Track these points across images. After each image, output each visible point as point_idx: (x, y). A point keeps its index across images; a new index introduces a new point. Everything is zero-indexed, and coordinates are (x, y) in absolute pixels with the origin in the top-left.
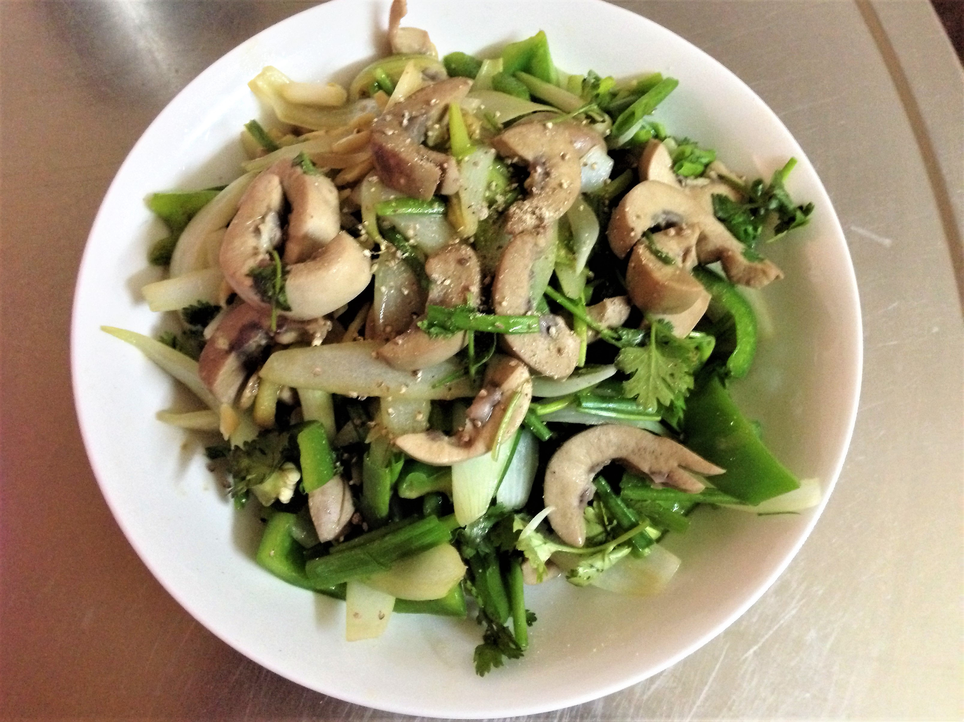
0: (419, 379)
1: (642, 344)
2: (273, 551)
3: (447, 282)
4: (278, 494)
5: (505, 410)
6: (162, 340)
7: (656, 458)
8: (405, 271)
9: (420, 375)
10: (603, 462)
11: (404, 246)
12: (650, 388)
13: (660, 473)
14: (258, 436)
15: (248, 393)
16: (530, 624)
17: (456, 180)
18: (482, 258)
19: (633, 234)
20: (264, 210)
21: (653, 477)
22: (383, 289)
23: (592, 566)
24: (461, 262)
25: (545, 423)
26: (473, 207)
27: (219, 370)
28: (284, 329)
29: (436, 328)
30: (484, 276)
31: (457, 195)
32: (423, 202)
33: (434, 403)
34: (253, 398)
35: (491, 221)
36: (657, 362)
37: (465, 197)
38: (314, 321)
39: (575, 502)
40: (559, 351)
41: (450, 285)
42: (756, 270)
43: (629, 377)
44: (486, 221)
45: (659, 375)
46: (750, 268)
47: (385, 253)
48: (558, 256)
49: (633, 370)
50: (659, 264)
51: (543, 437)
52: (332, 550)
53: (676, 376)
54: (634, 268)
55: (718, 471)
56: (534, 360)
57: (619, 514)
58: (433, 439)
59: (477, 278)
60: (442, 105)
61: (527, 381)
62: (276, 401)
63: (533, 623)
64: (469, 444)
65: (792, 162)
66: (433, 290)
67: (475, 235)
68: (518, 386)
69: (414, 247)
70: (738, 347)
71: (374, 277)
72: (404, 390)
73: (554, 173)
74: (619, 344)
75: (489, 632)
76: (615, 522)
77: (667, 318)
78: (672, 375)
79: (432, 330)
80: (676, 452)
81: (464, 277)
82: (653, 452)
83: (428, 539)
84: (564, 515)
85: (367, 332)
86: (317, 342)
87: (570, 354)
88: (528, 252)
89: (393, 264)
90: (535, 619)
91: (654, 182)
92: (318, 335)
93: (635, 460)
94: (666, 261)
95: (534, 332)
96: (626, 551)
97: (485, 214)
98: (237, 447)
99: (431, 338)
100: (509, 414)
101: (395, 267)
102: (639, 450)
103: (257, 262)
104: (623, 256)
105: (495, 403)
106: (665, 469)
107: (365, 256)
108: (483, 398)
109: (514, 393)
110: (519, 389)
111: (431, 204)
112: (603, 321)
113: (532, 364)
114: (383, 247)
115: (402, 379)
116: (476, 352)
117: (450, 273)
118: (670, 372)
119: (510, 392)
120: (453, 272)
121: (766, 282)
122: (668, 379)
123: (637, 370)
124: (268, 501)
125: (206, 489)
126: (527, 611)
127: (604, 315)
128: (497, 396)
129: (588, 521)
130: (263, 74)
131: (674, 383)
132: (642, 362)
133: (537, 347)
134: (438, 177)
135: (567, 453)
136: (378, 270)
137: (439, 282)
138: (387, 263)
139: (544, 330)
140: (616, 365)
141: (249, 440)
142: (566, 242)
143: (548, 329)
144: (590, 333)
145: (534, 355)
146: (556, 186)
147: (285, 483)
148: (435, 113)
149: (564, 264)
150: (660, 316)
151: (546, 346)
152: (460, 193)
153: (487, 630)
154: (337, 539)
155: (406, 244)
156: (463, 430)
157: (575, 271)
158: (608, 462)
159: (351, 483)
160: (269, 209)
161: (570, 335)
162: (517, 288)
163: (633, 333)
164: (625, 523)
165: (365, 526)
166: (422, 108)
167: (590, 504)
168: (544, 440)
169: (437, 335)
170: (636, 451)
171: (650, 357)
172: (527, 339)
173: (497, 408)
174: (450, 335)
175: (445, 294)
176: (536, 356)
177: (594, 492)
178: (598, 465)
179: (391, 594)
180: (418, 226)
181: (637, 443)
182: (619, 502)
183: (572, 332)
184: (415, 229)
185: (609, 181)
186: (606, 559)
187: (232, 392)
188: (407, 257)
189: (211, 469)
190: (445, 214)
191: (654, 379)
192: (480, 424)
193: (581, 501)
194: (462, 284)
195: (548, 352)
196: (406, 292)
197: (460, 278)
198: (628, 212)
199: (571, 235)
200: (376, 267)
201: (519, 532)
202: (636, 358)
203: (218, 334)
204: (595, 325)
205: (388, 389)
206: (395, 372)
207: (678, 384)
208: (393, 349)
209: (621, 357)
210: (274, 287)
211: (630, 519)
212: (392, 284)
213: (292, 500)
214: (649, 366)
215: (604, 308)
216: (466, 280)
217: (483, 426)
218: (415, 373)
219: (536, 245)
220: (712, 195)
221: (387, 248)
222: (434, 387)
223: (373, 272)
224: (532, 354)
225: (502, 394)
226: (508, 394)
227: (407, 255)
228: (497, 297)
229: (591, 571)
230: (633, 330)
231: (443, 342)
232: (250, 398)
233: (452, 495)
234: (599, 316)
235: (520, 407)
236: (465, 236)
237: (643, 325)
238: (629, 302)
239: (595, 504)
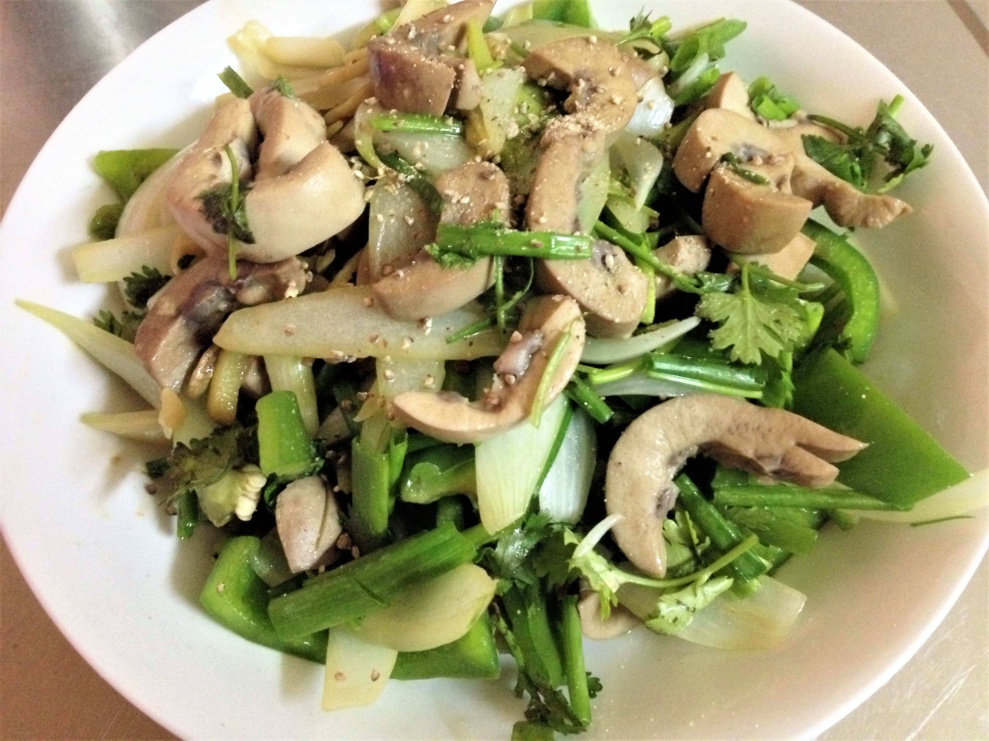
0: (428, 331)
1: (730, 291)
2: (223, 585)
3: (466, 200)
4: (235, 506)
5: (547, 359)
6: (98, 323)
7: (764, 436)
8: (408, 196)
9: (429, 323)
10: (687, 449)
11: (409, 170)
12: (749, 336)
13: (771, 456)
14: (211, 434)
15: (198, 374)
16: (592, 695)
17: (476, 88)
18: (513, 180)
19: (709, 155)
20: (227, 134)
21: (760, 463)
22: (380, 217)
23: (679, 603)
24: (483, 176)
25: (604, 398)
26: (499, 119)
27: (160, 340)
28: (249, 279)
29: (451, 254)
30: (514, 194)
31: (478, 109)
32: (433, 117)
33: (449, 365)
34: (207, 382)
36: (754, 309)
37: (488, 111)
38: (286, 261)
39: (650, 507)
40: (620, 289)
41: (469, 204)
42: (874, 202)
43: (717, 325)
44: (516, 140)
45: (759, 322)
46: (867, 200)
47: (382, 179)
48: (611, 188)
49: (723, 317)
50: (747, 184)
51: (603, 417)
52: (307, 582)
53: (783, 322)
54: (714, 194)
55: (857, 446)
56: (587, 295)
57: (714, 528)
58: (447, 400)
59: (506, 196)
60: (458, 23)
61: (578, 319)
62: (239, 387)
63: (598, 693)
64: (498, 408)
65: (897, 100)
66: (446, 210)
67: (502, 155)
68: (566, 325)
69: (420, 172)
70: (856, 313)
71: (368, 207)
72: (407, 344)
73: (601, 88)
74: (698, 291)
75: (533, 707)
76: (708, 541)
77: (762, 260)
78: (777, 321)
79: (446, 257)
80: (792, 425)
81: (488, 193)
82: (758, 428)
83: (444, 557)
84: (636, 527)
85: (359, 280)
86: (292, 292)
87: (635, 296)
89: (394, 190)
90: (600, 688)
91: (728, 111)
92: (293, 284)
93: (732, 441)
94: (757, 181)
95: (584, 258)
96: (725, 583)
97: (514, 131)
98: (180, 445)
99: (443, 268)
100: (554, 360)
101: (397, 192)
102: (738, 428)
104: (697, 186)
105: (535, 350)
106: (778, 452)
107: (357, 177)
108: (516, 343)
109: (560, 335)
110: (567, 330)
111: (443, 119)
112: (677, 264)
113: (584, 300)
114: (381, 172)
115: (404, 332)
116: (505, 289)
117: (468, 190)
118: (774, 319)
119: (554, 334)
120: (473, 189)
121: (889, 218)
122: (772, 326)
123: (728, 318)
124: (219, 521)
125: (140, 514)
126: (588, 674)
127: (677, 256)
128: (536, 340)
129: (667, 540)
130: (244, 30)
131: (782, 330)
132: (733, 308)
133: (589, 279)
134: (453, 79)
135: (636, 436)
136: (375, 197)
137: (454, 201)
138: (386, 187)
139: (599, 260)
140: (698, 316)
141: (200, 437)
142: (620, 178)
143: (603, 258)
144: (659, 280)
145: (586, 289)
146: (605, 102)
147: (244, 489)
148: (450, 32)
149: (620, 198)
150: (752, 259)
151: (602, 281)
152: (483, 107)
153: (530, 705)
154: (314, 571)
155: (412, 167)
156: (490, 392)
157: (634, 206)
158: (694, 451)
159: (336, 489)
160: (235, 136)
161: (634, 271)
162: (560, 202)
163: (717, 278)
164: (723, 542)
165: (355, 551)
166: (433, 26)
167: (671, 515)
168: (602, 422)
169: (452, 264)
170: (734, 429)
171: (744, 303)
172: (575, 267)
173: (537, 357)
174: (469, 264)
175: (462, 216)
176: (589, 290)
177: (675, 496)
178: (680, 454)
179: (392, 646)
180: (427, 145)
181: (734, 419)
182: (712, 509)
183: (636, 268)
184: (422, 147)
185: (670, 125)
186: (699, 592)
187: (179, 374)
188: (412, 180)
189: (151, 491)
190: (463, 135)
191: (752, 326)
192: (513, 379)
193: (659, 506)
194: (486, 203)
195: (604, 287)
196: (411, 221)
197: (483, 195)
198: (701, 132)
199: (626, 172)
200: (370, 194)
201: (572, 547)
202: (723, 306)
203: (163, 299)
204: (665, 267)
205: (385, 344)
206: (396, 323)
207: (788, 332)
208: (391, 285)
209: (704, 305)
210: (229, 205)
211: (729, 535)
212: (392, 211)
213: (255, 515)
214: (744, 312)
215: (676, 247)
216: (491, 197)
217: (519, 381)
218: (422, 321)
220: (803, 137)
221: (386, 172)
222: (448, 341)
223: (367, 199)
224: (584, 287)
225: (543, 338)
226: (551, 336)
227: (412, 177)
228: (533, 213)
229: (679, 610)
230: (716, 274)
231: (461, 273)
232: (201, 381)
233: (476, 499)
234: (670, 259)
235: (570, 353)
236: (489, 152)
237: (729, 270)
238: (708, 243)
239: (678, 515)
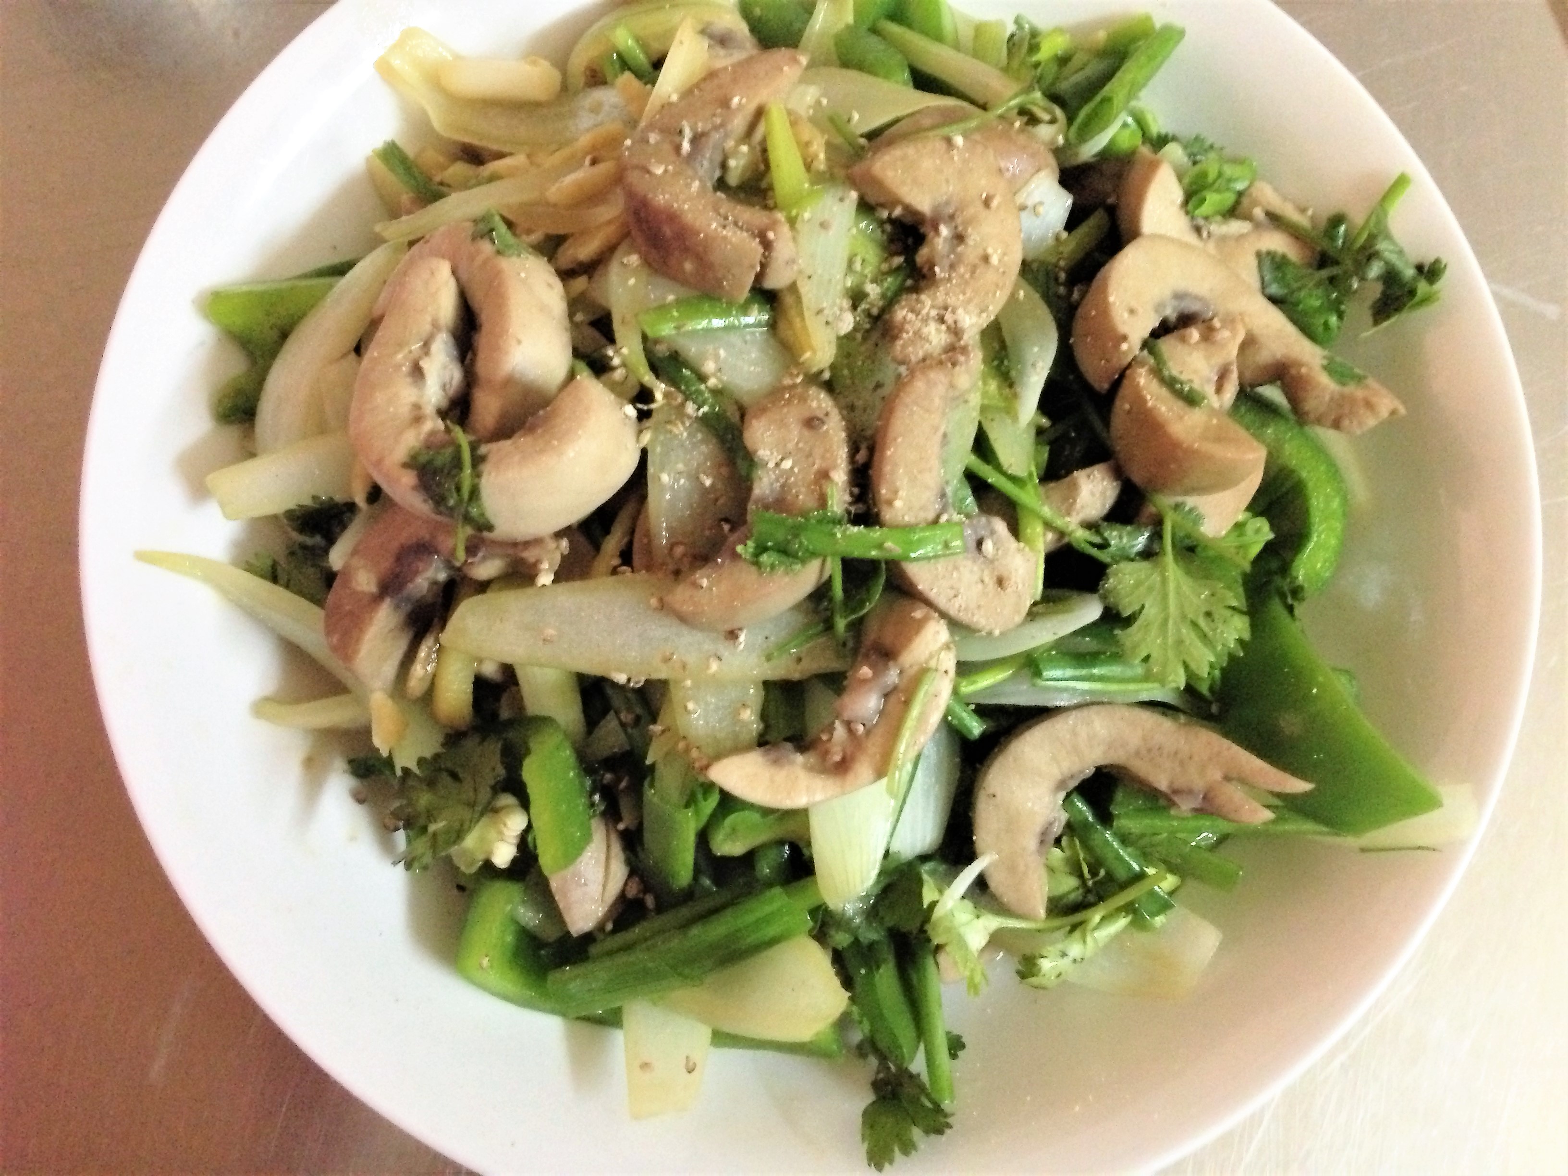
0: (742, 647)
1: (1147, 554)
2: (487, 959)
3: (787, 464)
4: (491, 853)
5: (907, 703)
7: (1182, 763)
8: (702, 441)
9: (742, 637)
10: (1081, 772)
11: (699, 392)
12: (1170, 641)
13: (1190, 792)
14: (443, 745)
15: (420, 670)
16: (953, 1056)
17: (792, 262)
18: (849, 410)
19: (1124, 346)
20: (427, 328)
21: (1176, 799)
22: (665, 478)
23: (1064, 955)
24: (812, 423)
25: (973, 707)
26: (826, 312)
27: (362, 631)
28: (480, 554)
29: (771, 553)
30: (854, 449)
31: (793, 287)
32: (730, 304)
33: (770, 687)
34: (429, 678)
35: (859, 336)
36: (1178, 588)
37: (806, 290)
38: (537, 542)
39: (1031, 843)
40: (1000, 582)
41: (792, 468)
42: (1352, 400)
43: (1128, 622)
44: (849, 337)
45: (1184, 617)
46: (1343, 397)
47: (662, 407)
48: (985, 394)
49: (1137, 607)
50: (1178, 406)
51: (970, 731)
52: (594, 950)
53: (1216, 616)
54: (1129, 412)
55: (1299, 786)
56: (957, 606)
57: (1110, 856)
58: (776, 762)
59: (843, 453)
60: (752, 107)
61: (947, 647)
62: (473, 679)
63: (960, 1053)
64: (842, 767)
65: (1401, 181)
66: (761, 479)
67: (833, 367)
68: (931, 656)
69: (717, 393)
70: (1315, 538)
71: (644, 453)
72: (714, 666)
73: (973, 236)
74: (1103, 556)
75: (881, 1075)
76: (1102, 873)
77: (1191, 501)
78: (1208, 614)
79: (765, 558)
80: (1219, 754)
81: (818, 452)
82: (1176, 753)
83: (771, 931)
84: (1012, 869)
85: (637, 559)
86: (545, 578)
87: (1020, 586)
88: (937, 401)
89: (680, 430)
90: (963, 1046)
91: (1155, 237)
92: (545, 565)
93: (1142, 768)
94: (1191, 399)
95: (957, 554)
96: (1122, 922)
97: (847, 323)
98: (406, 771)
99: (761, 574)
100: (915, 711)
101: (685, 434)
102: (1149, 750)
103: (422, 436)
104: (1106, 386)
105: (889, 690)
106: (1199, 784)
107: (627, 416)
108: (865, 681)
109: (923, 672)
110: (933, 664)
111: (744, 309)
112: (1074, 513)
113: (953, 612)
114: (659, 396)
115: (708, 646)
116: (845, 590)
117: (790, 446)
118: (1204, 609)
119: (915, 668)
120: (797, 443)
121: (1371, 422)
122: (1202, 622)
123: (1143, 607)
124: (467, 865)
125: (353, 839)
126: (948, 1033)
127: (1075, 501)
128: (892, 676)
129: (1051, 870)
130: (399, 46)
131: (1215, 630)
132: (1150, 589)
133: (960, 579)
134: (759, 257)
135: (1015, 760)
136: (652, 441)
137: (771, 465)
138: (669, 427)
139: (972, 544)
140: (1104, 598)
141: (428, 754)
142: (996, 363)
143: (979, 543)
144: (1050, 536)
145: (956, 596)
146: (977, 261)
147: (501, 833)
148: (739, 123)
149: (998, 409)
150: (1179, 499)
151: (976, 577)
152: (799, 284)
153: (878, 1072)
154: (600, 927)
155: (703, 387)
156: (830, 740)
157: (1015, 419)
158: (1089, 772)
159: (621, 826)
160: (436, 326)
161: (1019, 550)
162: (920, 472)
163: (1129, 534)
164: (1121, 874)
165: (650, 901)
166: (714, 115)
167: (1058, 842)
168: (972, 738)
169: (773, 567)
170: (1144, 752)
171: (1164, 581)
172: (941, 566)
173: (893, 699)
174: (798, 567)
175: (783, 486)
176: (960, 596)
177: (1063, 823)
178: (1072, 777)
179: (704, 1021)
180: (722, 353)
181: (1144, 739)
182: (1108, 835)
183: (1022, 545)
184: (717, 357)
185: (1065, 235)
186: (1089, 939)
187: (390, 669)
188: (704, 414)
189: (359, 799)
190: (773, 326)
191: (1175, 623)
192: (861, 728)
193: (1042, 842)
194: (816, 467)
195: (980, 586)
196: (708, 482)
197: (809, 455)
198: (1114, 303)
199: (1003, 346)
200: (646, 438)
201: (933, 904)
202: (1138, 584)
203: (356, 562)
204: (1059, 522)
205: (684, 667)
206: (694, 632)
207: (1222, 632)
208: (691, 597)
209: (1111, 583)
210: (458, 489)
211: (1130, 867)
212: (680, 466)
214: (1165, 597)
215: (1074, 488)
216: (823, 457)
217: (868, 732)
218: (732, 635)
219: (952, 386)
220: (1259, 255)
221: (666, 395)
222: (769, 658)
223: (642, 446)
224: (952, 593)
225: (901, 672)
226: (912, 671)
227: (705, 409)
228: (883, 491)
229: (1064, 964)
230: (1129, 528)
231: (787, 579)
232: (421, 679)
233: (809, 844)
234: (1066, 505)
235: (936, 696)
236: (814, 370)
237: (1144, 517)
238: (1119, 473)
239: (1064, 841)
